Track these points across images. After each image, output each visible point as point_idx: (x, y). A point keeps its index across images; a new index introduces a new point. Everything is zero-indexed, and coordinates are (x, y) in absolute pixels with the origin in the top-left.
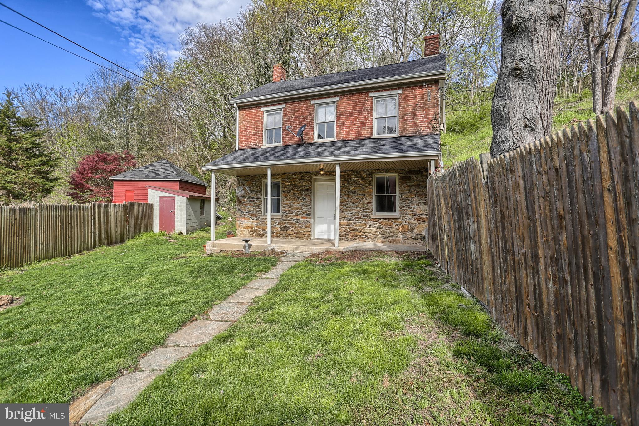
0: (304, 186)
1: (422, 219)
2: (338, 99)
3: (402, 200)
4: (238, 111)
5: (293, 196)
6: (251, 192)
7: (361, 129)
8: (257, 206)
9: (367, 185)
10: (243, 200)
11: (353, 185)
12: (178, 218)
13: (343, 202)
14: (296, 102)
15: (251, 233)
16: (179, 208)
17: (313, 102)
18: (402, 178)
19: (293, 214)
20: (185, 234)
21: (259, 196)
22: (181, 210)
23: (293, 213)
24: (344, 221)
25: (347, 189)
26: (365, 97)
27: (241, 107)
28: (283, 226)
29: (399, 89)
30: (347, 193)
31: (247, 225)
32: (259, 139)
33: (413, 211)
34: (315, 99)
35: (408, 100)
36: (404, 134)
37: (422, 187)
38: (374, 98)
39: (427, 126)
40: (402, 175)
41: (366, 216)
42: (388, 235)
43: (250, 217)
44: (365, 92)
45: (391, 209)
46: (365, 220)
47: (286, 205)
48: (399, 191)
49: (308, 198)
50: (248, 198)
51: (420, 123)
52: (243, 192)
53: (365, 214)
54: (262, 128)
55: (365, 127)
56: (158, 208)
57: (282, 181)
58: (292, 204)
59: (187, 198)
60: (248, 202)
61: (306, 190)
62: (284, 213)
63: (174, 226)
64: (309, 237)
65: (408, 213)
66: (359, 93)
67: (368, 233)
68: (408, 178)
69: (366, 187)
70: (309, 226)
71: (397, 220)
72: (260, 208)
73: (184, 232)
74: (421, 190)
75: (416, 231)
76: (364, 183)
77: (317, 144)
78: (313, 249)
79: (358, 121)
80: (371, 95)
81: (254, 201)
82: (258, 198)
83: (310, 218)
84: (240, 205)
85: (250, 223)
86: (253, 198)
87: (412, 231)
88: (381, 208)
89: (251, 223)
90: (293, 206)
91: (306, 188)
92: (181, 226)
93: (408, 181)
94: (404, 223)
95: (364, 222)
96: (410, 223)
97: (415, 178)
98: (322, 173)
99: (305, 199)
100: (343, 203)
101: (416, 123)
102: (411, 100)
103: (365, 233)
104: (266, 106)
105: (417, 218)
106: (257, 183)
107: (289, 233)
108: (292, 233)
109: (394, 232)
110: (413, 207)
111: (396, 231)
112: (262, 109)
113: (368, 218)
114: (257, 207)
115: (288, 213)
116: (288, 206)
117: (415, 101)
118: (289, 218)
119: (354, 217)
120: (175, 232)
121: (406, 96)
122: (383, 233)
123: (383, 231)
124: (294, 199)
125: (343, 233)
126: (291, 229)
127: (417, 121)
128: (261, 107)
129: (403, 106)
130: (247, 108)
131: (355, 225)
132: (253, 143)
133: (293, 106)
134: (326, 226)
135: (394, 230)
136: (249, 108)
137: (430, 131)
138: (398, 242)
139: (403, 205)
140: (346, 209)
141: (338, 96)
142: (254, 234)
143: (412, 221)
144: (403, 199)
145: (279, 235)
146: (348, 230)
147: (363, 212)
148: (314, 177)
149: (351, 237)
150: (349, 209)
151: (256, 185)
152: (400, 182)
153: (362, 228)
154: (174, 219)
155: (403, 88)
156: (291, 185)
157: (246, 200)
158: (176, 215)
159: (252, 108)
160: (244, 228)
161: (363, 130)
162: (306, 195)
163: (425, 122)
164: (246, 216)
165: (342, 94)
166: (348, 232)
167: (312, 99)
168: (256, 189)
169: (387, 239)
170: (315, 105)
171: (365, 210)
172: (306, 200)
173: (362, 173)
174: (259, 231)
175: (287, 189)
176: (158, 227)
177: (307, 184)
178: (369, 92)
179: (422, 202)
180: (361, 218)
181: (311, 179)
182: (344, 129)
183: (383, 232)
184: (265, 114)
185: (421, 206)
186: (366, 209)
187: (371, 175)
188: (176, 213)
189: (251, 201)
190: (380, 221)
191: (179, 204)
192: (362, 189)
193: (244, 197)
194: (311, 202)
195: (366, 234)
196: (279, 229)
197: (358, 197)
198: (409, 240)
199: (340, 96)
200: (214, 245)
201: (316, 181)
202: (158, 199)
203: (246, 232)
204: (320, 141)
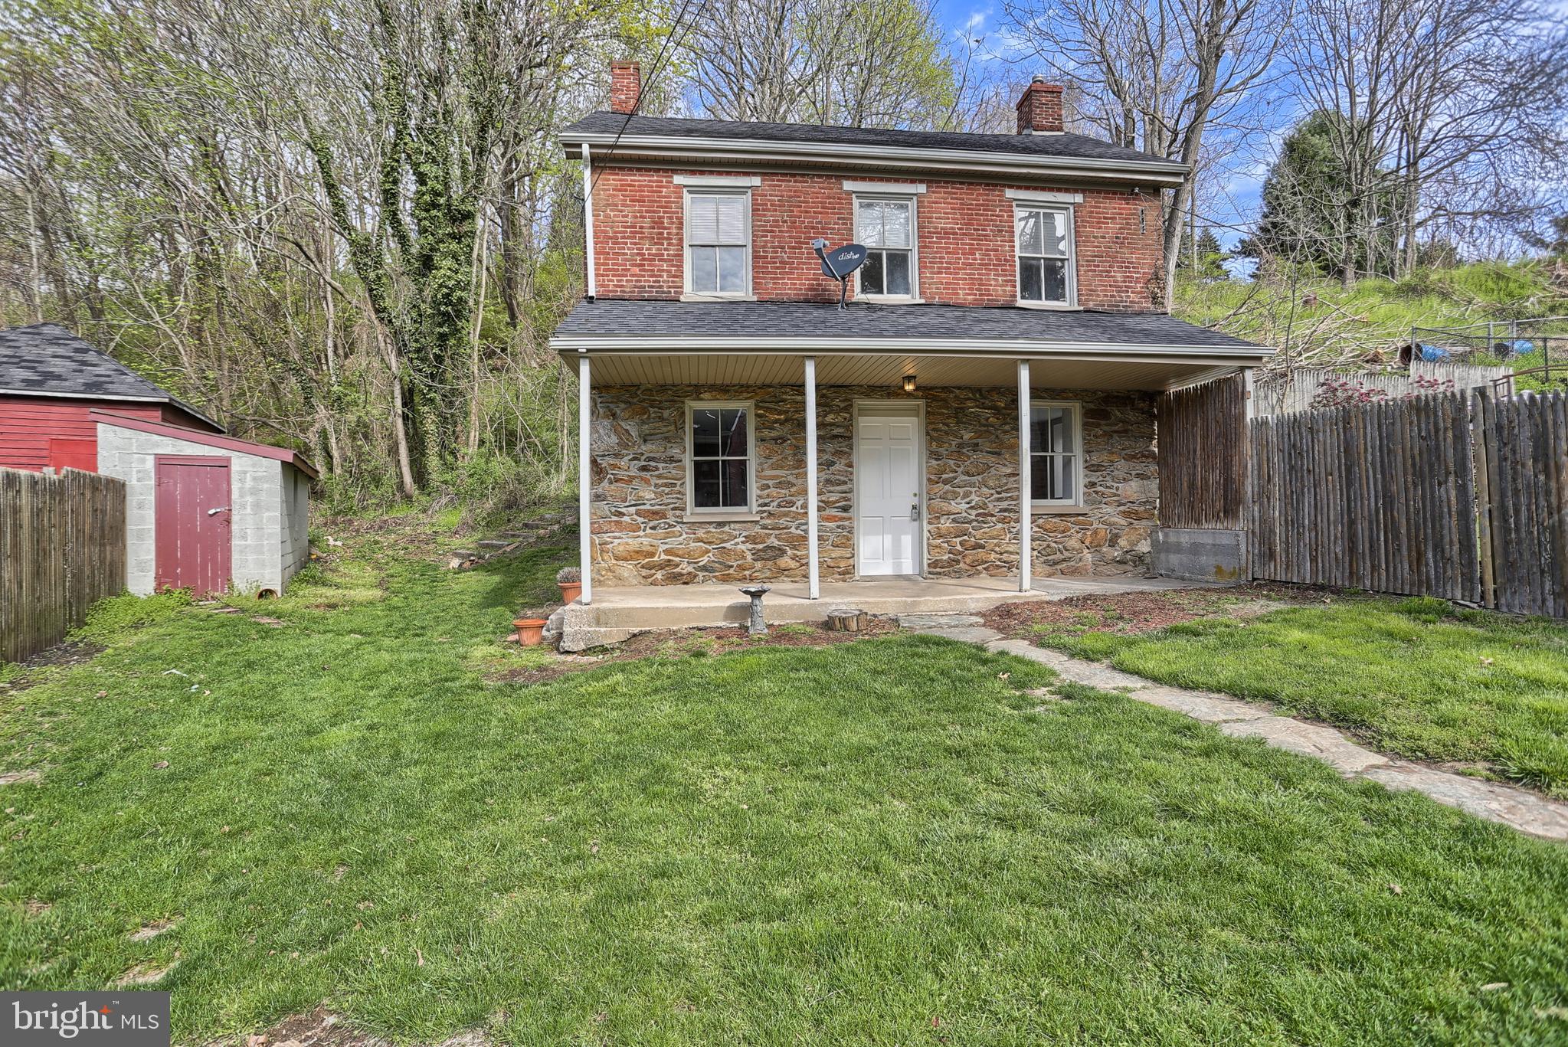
0: (831, 424)
1: (1136, 513)
2: (922, 188)
3: (1091, 468)
4: (587, 173)
5: (795, 455)
6: (645, 441)
7: (989, 280)
8: (666, 485)
9: (1007, 427)
10: (614, 467)
11: (971, 427)
12: (244, 537)
13: (944, 472)
14: (794, 175)
15: (645, 572)
16: (249, 499)
17: (848, 185)
18: (1088, 413)
19: (794, 509)
20: (279, 595)
21: (675, 451)
22: (257, 506)
23: (792, 504)
24: (948, 525)
25: (956, 437)
26: (995, 196)
27: (599, 163)
28: (760, 546)
29: (1076, 191)
30: (954, 448)
31: (631, 548)
32: (669, 271)
33: (1115, 495)
34: (855, 179)
35: (1098, 223)
36: (1091, 305)
37: (1136, 437)
38: (1014, 204)
39: (1141, 292)
40: (1092, 406)
41: (1005, 510)
42: (1058, 556)
43: (640, 520)
44: (993, 185)
46: (1003, 521)
47: (770, 483)
48: (1085, 444)
49: (843, 461)
50: (635, 459)
51: (1125, 282)
52: (614, 439)
53: (1004, 504)
54: (681, 240)
55: (998, 275)
56: (151, 499)
57: (757, 407)
58: (791, 478)
59: (283, 463)
60: (634, 472)
61: (835, 437)
62: (766, 505)
63: (229, 570)
64: (847, 574)
65: (1104, 500)
66: (978, 184)
67: (1011, 553)
68: (1103, 415)
69: (1005, 432)
70: (847, 542)
71: (1081, 518)
72: (679, 493)
73: (278, 589)
74: (1133, 444)
75: (1122, 542)
76: (998, 422)
78: (964, 602)
79: (977, 256)
80: (1010, 193)
81: (657, 469)
82: (672, 460)
83: (850, 519)
84: (600, 481)
85: (643, 540)
86: (650, 459)
87: (1113, 543)
88: (1039, 490)
89: (646, 541)
90: (794, 485)
91: (837, 431)
92: (262, 564)
93: (1102, 422)
94: (1095, 526)
95: (1000, 526)
96: (1110, 525)
97: (1118, 414)
98: (909, 387)
99: (833, 463)
100: (944, 476)
101: (1117, 281)
102: (1104, 223)
103: (1001, 554)
104: (693, 173)
105: (1124, 512)
106: (666, 413)
107: (783, 566)
108: (793, 564)
109: (1073, 549)
110: (1115, 485)
111: (1077, 545)
112: (678, 179)
113: (1011, 515)
114: (667, 490)
115: (779, 506)
116: (780, 485)
117: (1112, 228)
118: (782, 522)
119: (974, 512)
120: (232, 587)
121: (1092, 212)
123: (1048, 546)
124: (799, 464)
125: (945, 557)
126: (790, 552)
127: (1119, 277)
128: (675, 172)
129: (1086, 237)
130: (620, 169)
131: (978, 534)
132: (647, 281)
133: (788, 186)
134: (888, 538)
135: (1073, 543)
136: (630, 169)
137: (1147, 305)
138: (1084, 572)
139: (1093, 479)
140: (954, 492)
141: (921, 182)
142: (659, 575)
143: (1116, 520)
144: (1093, 465)
145: (747, 573)
146: (959, 548)
147: (999, 500)
148: (860, 402)
149: (967, 568)
150: (961, 491)
151: (661, 418)
152: (1085, 425)
153: (995, 541)
154: (229, 540)
155: (1083, 191)
156: (786, 420)
157: (627, 466)
158: (234, 527)
159: (639, 170)
160: (617, 558)
161: (993, 283)
162: (838, 453)
163: (1136, 282)
164: (626, 518)
165: (931, 176)
166: (960, 553)
167: (848, 178)
168: (665, 430)
169: (1059, 567)
170: (854, 196)
171: (1003, 495)
172: (837, 467)
173: (996, 397)
174: (677, 566)
175: (774, 434)
176: (153, 574)
177: (839, 419)
178: (1004, 186)
179: (1133, 473)
180: (992, 515)
181: (851, 405)
182: (941, 273)
183: (1048, 550)
184: (687, 197)
185: (1133, 484)
186: (1006, 491)
188: (235, 518)
189: (644, 469)
190: (1041, 521)
191: (249, 483)
192: (993, 437)
193: (616, 455)
194: (852, 473)
195: (1005, 557)
196: (749, 557)
197: (984, 461)
198: (1109, 567)
199: (929, 182)
200: (599, 618)
201: (864, 412)
202: (150, 463)
203: (627, 569)
204: (874, 298)
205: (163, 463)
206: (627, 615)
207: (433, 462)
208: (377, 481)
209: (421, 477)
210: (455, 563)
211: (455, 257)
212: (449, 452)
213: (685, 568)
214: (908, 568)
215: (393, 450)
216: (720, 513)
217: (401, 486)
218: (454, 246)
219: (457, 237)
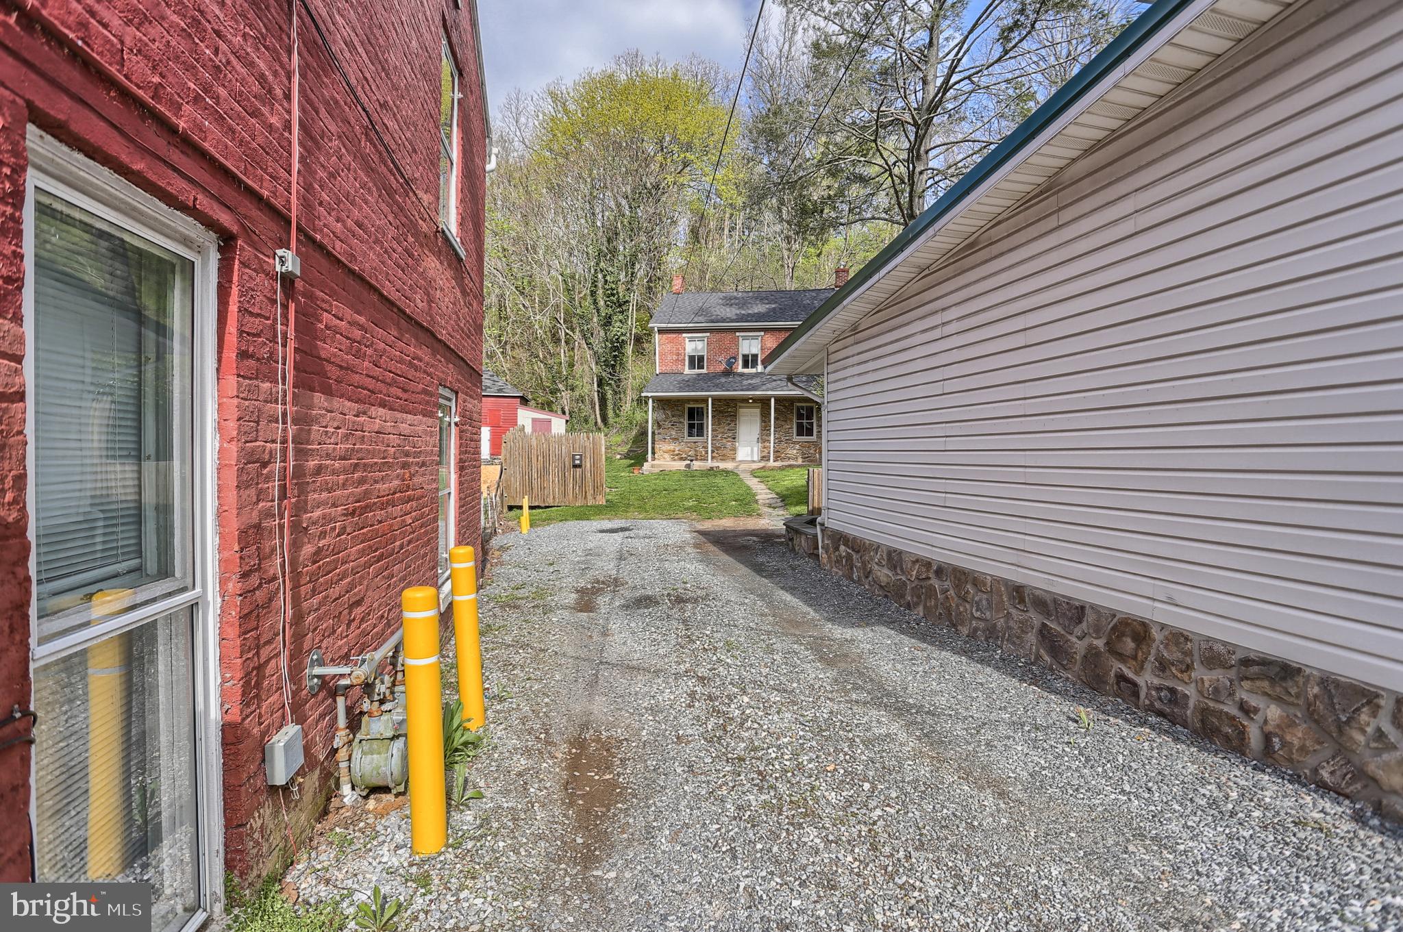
0: (730, 412)
2: (762, 333)
3: (819, 426)
4: (657, 334)
5: (718, 421)
6: (672, 417)
10: (663, 425)
13: (767, 427)
14: (720, 333)
15: (672, 457)
17: (737, 334)
19: (717, 438)
21: (681, 419)
24: (767, 444)
27: (661, 331)
30: (770, 419)
31: (668, 449)
32: (681, 364)
34: (740, 331)
41: (788, 440)
42: (807, 456)
43: (671, 441)
44: (787, 330)
45: (810, 433)
46: (786, 443)
48: (817, 418)
49: (733, 423)
50: (669, 422)
52: (664, 416)
53: (787, 438)
54: (684, 354)
60: (670, 426)
61: (731, 416)
64: (734, 459)
66: (782, 330)
67: (790, 454)
69: (788, 414)
70: (734, 450)
72: (683, 432)
76: (789, 411)
77: (742, 375)
81: (676, 425)
82: (680, 423)
83: (734, 442)
84: (659, 429)
86: (675, 422)
88: (800, 433)
89: (672, 447)
90: (716, 430)
91: (732, 413)
95: (786, 445)
98: (751, 401)
103: (787, 455)
104: (689, 333)
106: (679, 408)
107: (713, 456)
108: (717, 456)
112: (684, 335)
113: (790, 441)
114: (680, 431)
119: (777, 441)
122: (803, 454)
123: (803, 452)
124: (719, 424)
125: (766, 455)
126: (716, 452)
128: (684, 333)
130: (667, 333)
131: (778, 448)
132: (674, 367)
133: (718, 336)
134: (749, 448)
135: (812, 452)
136: (670, 333)
138: (816, 462)
139: (820, 430)
140: (770, 433)
141: (762, 331)
142: (676, 458)
147: (784, 436)
148: (739, 404)
149: (774, 458)
151: (678, 410)
152: (817, 411)
153: (784, 450)
156: (716, 410)
157: (668, 425)
159: (673, 333)
160: (664, 452)
162: (732, 421)
164: (666, 440)
165: (765, 330)
167: (738, 331)
168: (679, 413)
170: (740, 337)
172: (731, 425)
173: (785, 402)
174: (682, 455)
177: (732, 410)
180: (783, 442)
181: (736, 407)
184: (687, 340)
186: (787, 434)
187: (792, 404)
189: (672, 425)
190: (800, 443)
191: (557, 427)
192: (784, 416)
193: (664, 421)
194: (736, 427)
196: (703, 453)
197: (781, 423)
200: (653, 466)
201: (740, 407)
202: (530, 421)
203: (666, 456)
204: (746, 371)
205: (534, 420)
206: (659, 466)
207: (610, 413)
208: (586, 421)
209: (604, 419)
210: (618, 457)
211: (621, 321)
212: (617, 408)
213: (684, 456)
214: (756, 458)
215: (593, 408)
216: (695, 439)
217: (596, 423)
218: (621, 317)
219: (622, 312)
